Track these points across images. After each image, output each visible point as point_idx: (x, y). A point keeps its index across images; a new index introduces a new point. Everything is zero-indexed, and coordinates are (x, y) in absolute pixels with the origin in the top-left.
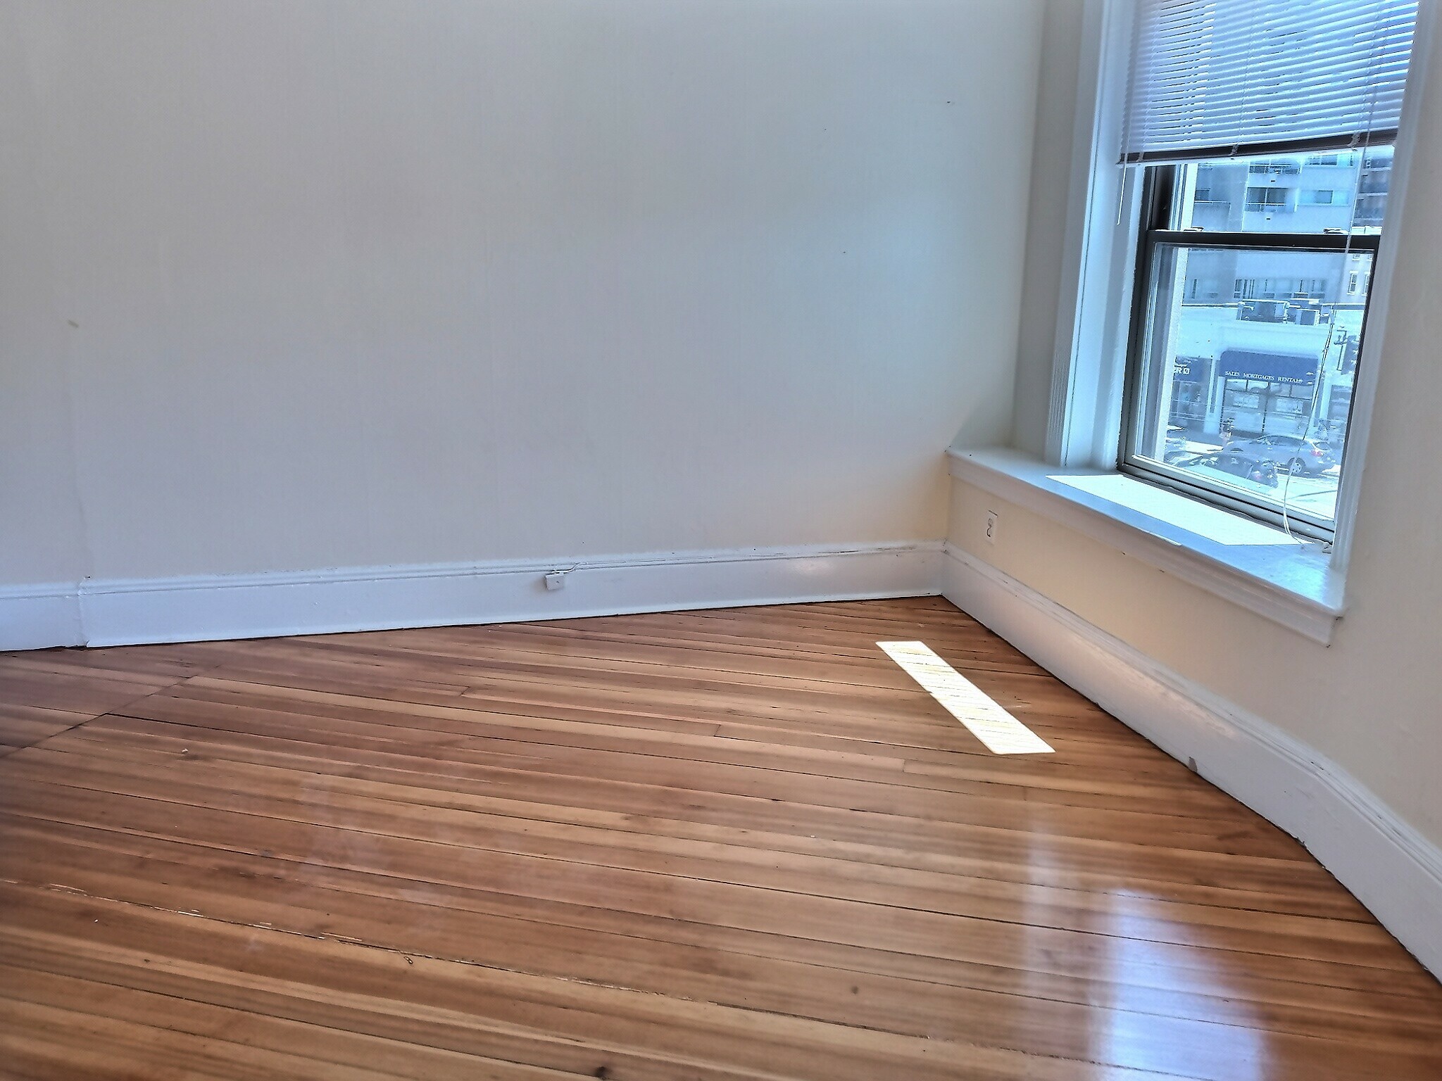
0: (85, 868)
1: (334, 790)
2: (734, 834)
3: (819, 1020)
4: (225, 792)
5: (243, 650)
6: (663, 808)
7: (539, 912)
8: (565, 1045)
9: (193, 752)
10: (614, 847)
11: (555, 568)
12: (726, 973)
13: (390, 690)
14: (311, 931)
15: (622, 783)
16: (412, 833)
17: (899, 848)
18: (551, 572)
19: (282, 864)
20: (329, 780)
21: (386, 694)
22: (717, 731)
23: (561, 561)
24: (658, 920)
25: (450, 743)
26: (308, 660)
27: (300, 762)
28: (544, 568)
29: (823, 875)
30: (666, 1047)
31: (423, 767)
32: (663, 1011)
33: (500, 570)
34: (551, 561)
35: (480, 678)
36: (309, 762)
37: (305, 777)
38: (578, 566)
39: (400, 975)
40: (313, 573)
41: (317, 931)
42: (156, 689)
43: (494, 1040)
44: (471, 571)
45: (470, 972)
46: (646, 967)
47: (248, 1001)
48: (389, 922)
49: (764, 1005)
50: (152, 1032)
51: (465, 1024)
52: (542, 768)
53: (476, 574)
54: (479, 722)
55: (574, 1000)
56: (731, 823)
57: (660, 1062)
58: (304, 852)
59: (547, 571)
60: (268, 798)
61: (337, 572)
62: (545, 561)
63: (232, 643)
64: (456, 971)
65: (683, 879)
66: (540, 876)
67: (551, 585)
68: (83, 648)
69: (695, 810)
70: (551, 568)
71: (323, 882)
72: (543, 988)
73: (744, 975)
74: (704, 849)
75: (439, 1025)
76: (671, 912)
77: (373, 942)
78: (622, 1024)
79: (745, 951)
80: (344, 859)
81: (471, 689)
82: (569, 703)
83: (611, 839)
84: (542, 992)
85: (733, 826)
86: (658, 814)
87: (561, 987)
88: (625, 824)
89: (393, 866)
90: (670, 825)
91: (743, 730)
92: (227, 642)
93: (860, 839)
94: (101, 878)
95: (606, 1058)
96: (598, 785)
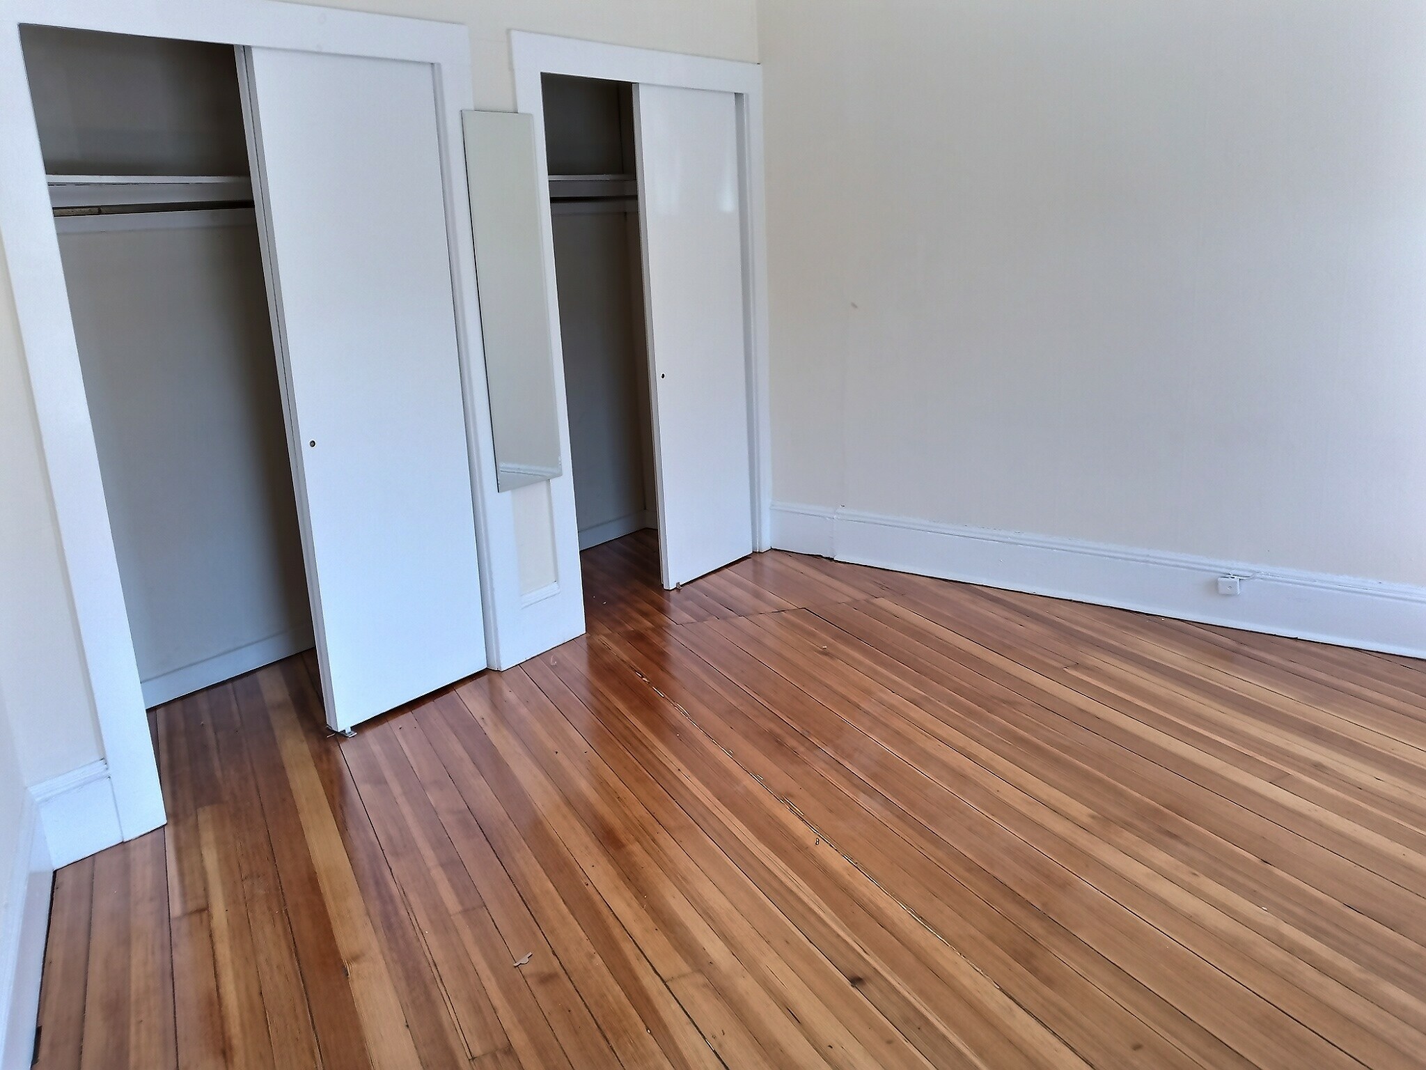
0: (702, 701)
1: (892, 708)
2: (1183, 873)
3: (1072, 1049)
4: (821, 682)
5: (932, 586)
6: (1137, 823)
7: (940, 854)
8: (854, 950)
9: (829, 650)
10: (1055, 834)
11: (1232, 572)
12: (1034, 971)
13: (1010, 647)
14: (780, 794)
15: (1124, 787)
16: (912, 759)
17: (1357, 961)
18: (1226, 575)
19: (807, 744)
20: (895, 699)
21: (1002, 649)
22: (1278, 779)
23: (1240, 566)
24: (1026, 905)
25: (1011, 703)
26: (973, 607)
27: (888, 678)
28: (1218, 569)
29: (1231, 945)
30: (921, 993)
31: (970, 713)
32: (950, 969)
33: (1173, 563)
34: (1229, 564)
35: (1095, 659)
36: (895, 682)
37: (881, 691)
38: (1258, 575)
39: (802, 848)
40: (1002, 533)
41: (784, 797)
42: (847, 599)
43: (813, 919)
44: (1143, 558)
45: (847, 869)
46: (973, 931)
47: (705, 819)
48: (831, 811)
49: (1036, 1010)
50: (643, 812)
51: (805, 899)
52: (1066, 749)
53: (1147, 562)
54: (1055, 694)
55: (894, 923)
56: (1189, 862)
57: (904, 999)
58: (828, 742)
59: (1221, 573)
60: (844, 697)
61: (1023, 536)
62: (1223, 563)
63: (930, 579)
64: (837, 862)
65: (1087, 884)
66: (970, 829)
67: (1223, 589)
68: (832, 559)
69: (1165, 835)
70: (1228, 571)
71: (820, 767)
72: (882, 904)
73: (1049, 981)
74: (1137, 871)
75: (791, 892)
76: (1044, 905)
77: (809, 819)
78: (908, 959)
79: (1073, 965)
80: (849, 757)
81: (1077, 666)
82: (1153, 704)
83: (1060, 827)
84: (878, 908)
85: (1188, 864)
86: (1128, 826)
87: (896, 912)
88: (1086, 820)
89: (874, 777)
90: (1129, 838)
91: (1311, 787)
92: (928, 579)
93: (1317, 933)
94: (703, 711)
95: (869, 972)
96: (1100, 781)
